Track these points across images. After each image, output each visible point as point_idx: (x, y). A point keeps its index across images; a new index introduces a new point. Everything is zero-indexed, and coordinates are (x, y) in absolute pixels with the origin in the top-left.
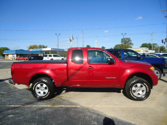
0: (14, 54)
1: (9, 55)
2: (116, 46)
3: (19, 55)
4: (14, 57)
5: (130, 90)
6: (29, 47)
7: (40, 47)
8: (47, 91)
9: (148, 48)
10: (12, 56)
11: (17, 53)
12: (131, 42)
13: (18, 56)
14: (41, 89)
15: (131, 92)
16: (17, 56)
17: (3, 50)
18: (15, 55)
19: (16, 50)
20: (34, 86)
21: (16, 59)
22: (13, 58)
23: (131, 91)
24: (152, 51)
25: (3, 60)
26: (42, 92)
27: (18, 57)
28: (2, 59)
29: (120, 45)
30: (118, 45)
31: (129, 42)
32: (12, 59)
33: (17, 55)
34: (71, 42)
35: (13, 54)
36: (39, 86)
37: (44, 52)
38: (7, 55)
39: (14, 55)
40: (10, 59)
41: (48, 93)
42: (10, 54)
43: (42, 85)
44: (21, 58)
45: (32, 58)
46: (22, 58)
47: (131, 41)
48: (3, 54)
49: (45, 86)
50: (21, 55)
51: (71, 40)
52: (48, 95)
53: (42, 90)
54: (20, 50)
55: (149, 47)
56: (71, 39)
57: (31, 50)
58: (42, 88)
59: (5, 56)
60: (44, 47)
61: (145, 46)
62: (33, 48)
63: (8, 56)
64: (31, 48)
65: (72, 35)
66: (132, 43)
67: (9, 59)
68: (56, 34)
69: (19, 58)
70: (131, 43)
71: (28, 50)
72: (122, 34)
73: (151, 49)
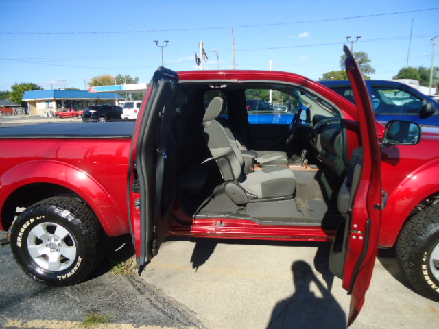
0: (51, 101)
1: (38, 104)
2: (325, 76)
3: (63, 103)
4: (51, 109)
5: (424, 260)
6: (91, 82)
7: (120, 81)
8: (71, 252)
9: (417, 82)
10: (45, 108)
11: (57, 99)
12: (369, 63)
13: (61, 105)
14: (49, 243)
15: (424, 267)
16: (57, 107)
17: (22, 91)
18: (54, 104)
19: (55, 91)
20: (20, 234)
21: (57, 115)
22: (49, 111)
23: (427, 263)
24: (430, 91)
25: (23, 118)
26: (54, 257)
27: (60, 110)
28: (21, 114)
29: (337, 72)
30: (332, 73)
31: (363, 64)
32: (46, 116)
33: (59, 103)
34: (198, 64)
35: (47, 101)
36: (39, 231)
37: (130, 96)
38: (34, 103)
39: (50, 104)
40: (42, 114)
41: (76, 260)
42: (40, 101)
43: (51, 230)
44: (69, 112)
45: (92, 111)
46: (70, 110)
47: (369, 61)
48: (23, 100)
49: (61, 232)
50: (69, 104)
51: (199, 60)
52: (76, 268)
53: (53, 248)
54: (69, 90)
55: (419, 77)
56: (200, 56)
57: (94, 90)
58: (53, 241)
59: (27, 107)
60: (129, 81)
61: (409, 75)
62: (100, 85)
63: (35, 106)
64: (96, 83)
65: (201, 45)
66: (370, 68)
67: (38, 114)
68: (157, 42)
69: (64, 111)
70: (368, 66)
71: (87, 89)
72: (348, 38)
73: (426, 83)
